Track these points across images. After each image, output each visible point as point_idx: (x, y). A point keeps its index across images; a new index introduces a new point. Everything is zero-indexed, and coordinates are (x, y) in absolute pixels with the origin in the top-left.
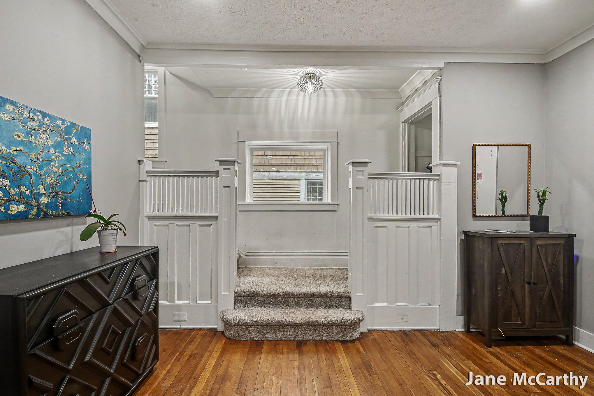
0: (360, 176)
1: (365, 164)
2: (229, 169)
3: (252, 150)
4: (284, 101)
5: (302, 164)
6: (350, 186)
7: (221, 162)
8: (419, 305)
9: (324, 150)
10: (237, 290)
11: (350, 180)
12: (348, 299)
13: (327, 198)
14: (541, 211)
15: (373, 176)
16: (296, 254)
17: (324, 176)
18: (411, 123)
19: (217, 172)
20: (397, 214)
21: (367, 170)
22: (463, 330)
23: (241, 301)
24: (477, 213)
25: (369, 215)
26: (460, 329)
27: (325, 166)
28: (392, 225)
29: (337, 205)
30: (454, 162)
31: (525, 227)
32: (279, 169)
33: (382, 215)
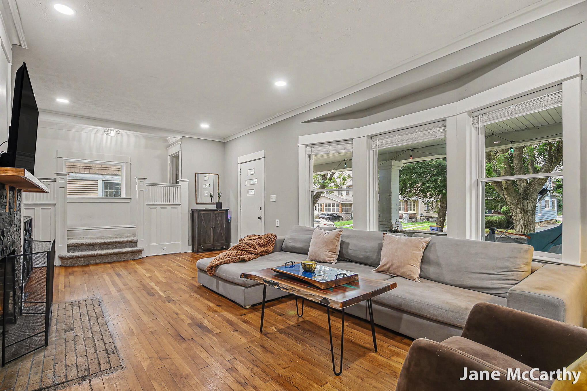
0: (142, 184)
1: (144, 179)
2: (64, 178)
3: (65, 162)
4: (93, 135)
5: (99, 168)
6: (137, 189)
7: (58, 174)
8: (172, 243)
9: (121, 166)
10: (68, 243)
11: (137, 186)
12: (136, 243)
13: (123, 195)
14: (219, 201)
15: (148, 184)
16: (103, 228)
17: (122, 179)
18: (173, 157)
19: (55, 179)
20: (161, 202)
21: (145, 182)
22: (191, 251)
23: (71, 249)
24: (197, 202)
25: (147, 203)
26: (190, 251)
27: (121, 171)
28: (158, 207)
29: (130, 199)
30: (187, 180)
31: (214, 207)
32: (77, 170)
33: (154, 203)
